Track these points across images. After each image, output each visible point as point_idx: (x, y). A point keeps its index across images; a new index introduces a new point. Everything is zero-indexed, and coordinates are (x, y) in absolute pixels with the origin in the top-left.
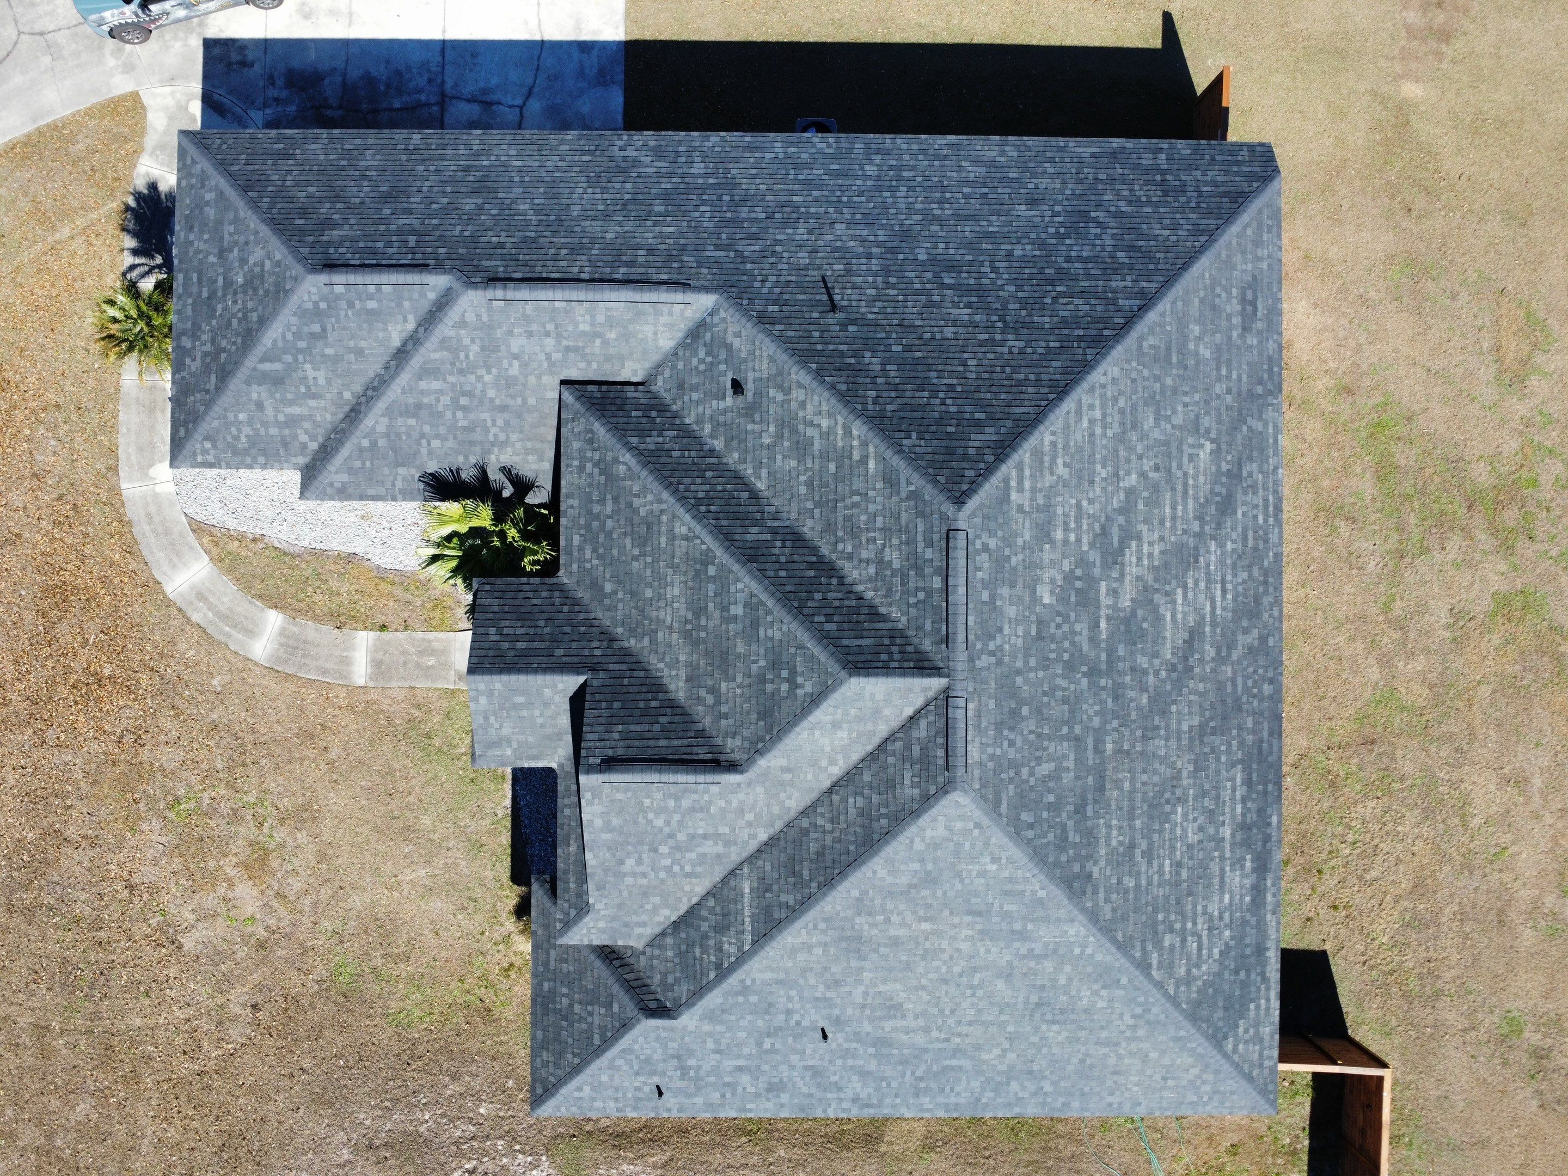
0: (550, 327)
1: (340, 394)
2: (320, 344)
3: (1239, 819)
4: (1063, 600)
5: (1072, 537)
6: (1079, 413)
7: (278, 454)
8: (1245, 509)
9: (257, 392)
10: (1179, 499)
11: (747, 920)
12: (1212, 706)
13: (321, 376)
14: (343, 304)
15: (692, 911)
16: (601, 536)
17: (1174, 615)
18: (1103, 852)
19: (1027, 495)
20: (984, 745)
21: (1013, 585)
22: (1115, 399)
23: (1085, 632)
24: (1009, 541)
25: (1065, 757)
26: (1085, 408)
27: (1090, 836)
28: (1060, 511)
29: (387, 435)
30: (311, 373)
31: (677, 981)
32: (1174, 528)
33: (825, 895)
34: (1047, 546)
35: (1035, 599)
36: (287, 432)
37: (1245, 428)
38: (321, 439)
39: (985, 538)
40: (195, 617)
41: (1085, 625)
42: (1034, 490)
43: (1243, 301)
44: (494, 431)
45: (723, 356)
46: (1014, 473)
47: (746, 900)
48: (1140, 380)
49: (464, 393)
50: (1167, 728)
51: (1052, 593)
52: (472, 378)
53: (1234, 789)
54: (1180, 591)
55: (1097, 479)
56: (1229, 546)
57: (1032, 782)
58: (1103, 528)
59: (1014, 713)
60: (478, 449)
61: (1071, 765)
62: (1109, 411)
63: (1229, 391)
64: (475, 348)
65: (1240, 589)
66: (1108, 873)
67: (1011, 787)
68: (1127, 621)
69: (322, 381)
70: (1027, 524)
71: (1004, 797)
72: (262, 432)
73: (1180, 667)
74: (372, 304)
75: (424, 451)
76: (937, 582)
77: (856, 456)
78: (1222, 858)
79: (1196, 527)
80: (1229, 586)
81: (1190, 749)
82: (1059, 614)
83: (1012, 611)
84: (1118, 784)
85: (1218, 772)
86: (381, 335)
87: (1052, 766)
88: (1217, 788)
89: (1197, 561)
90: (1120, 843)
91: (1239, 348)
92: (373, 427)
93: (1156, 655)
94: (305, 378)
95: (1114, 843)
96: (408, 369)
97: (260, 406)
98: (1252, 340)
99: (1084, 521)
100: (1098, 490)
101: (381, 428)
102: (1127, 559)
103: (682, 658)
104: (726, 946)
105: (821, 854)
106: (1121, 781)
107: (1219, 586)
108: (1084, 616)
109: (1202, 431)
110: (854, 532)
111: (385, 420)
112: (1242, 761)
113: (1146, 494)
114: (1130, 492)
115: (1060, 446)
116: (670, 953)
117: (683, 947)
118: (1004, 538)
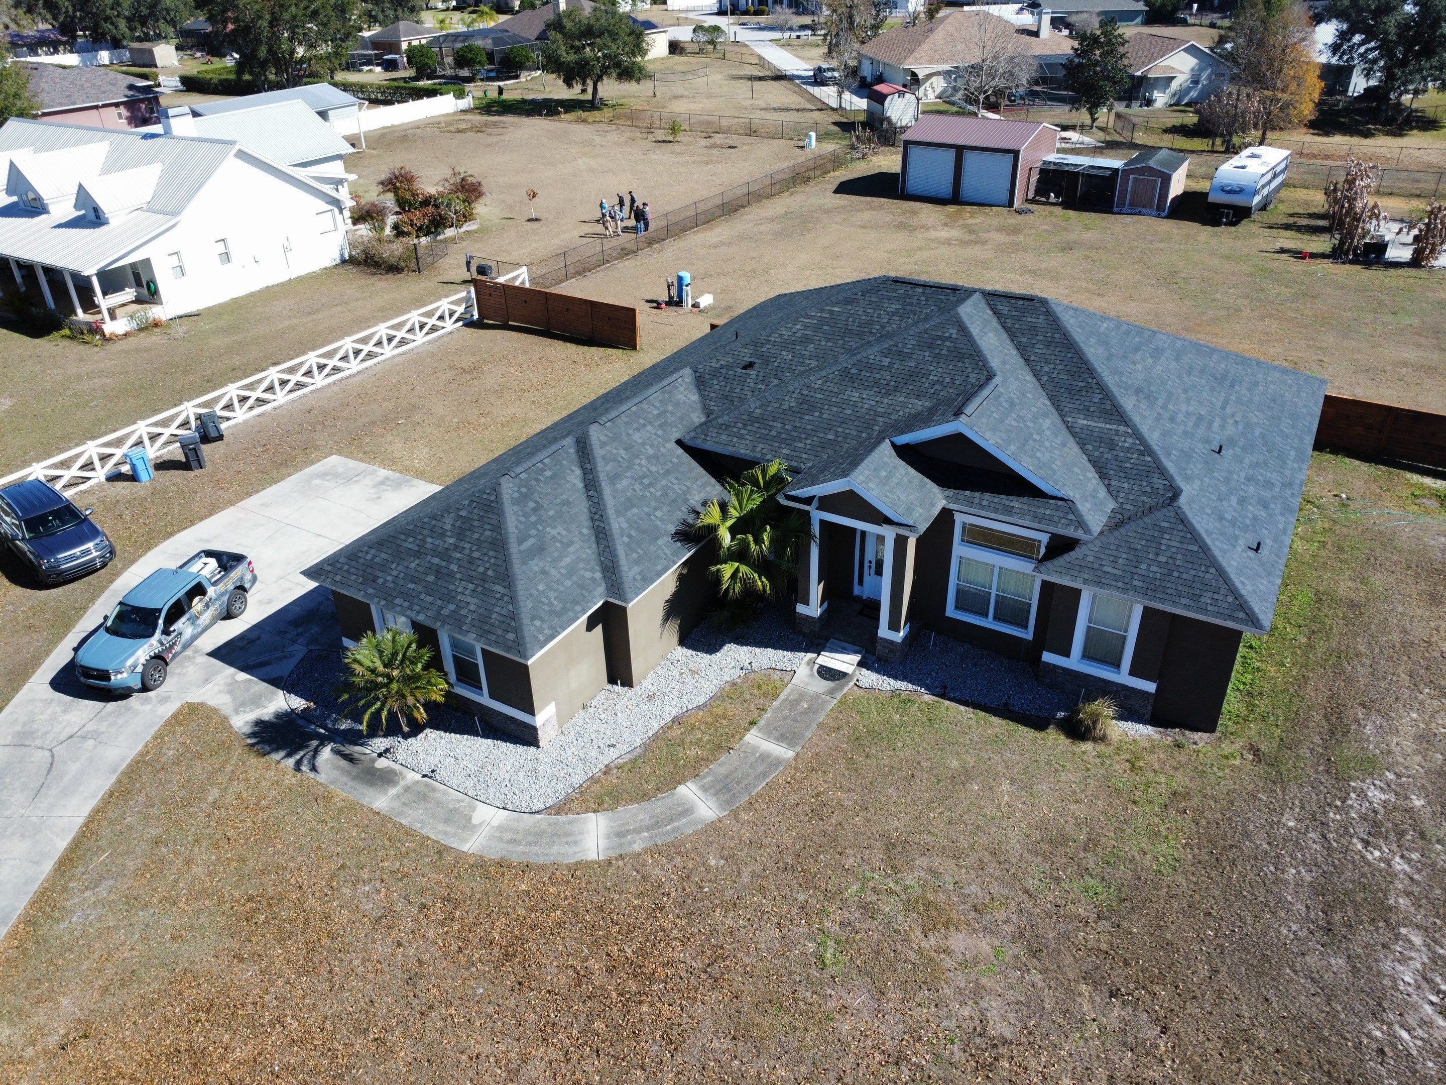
0: (642, 421)
1: (580, 533)
2: (542, 512)
7: (584, 597)
9: (535, 565)
11: (1108, 426)
13: (560, 529)
14: (533, 483)
15: (1093, 462)
16: (793, 433)
29: (631, 527)
30: (554, 532)
31: (1150, 484)
33: (1100, 376)
36: (575, 578)
38: (598, 568)
40: (637, 847)
44: (676, 487)
45: (724, 371)
47: (1093, 424)
49: (644, 476)
52: (636, 467)
60: (680, 502)
64: (622, 452)
69: (564, 533)
72: (561, 588)
74: (548, 473)
75: (658, 523)
76: (920, 290)
77: (827, 315)
86: (568, 486)
92: (620, 527)
94: (554, 537)
96: (603, 483)
97: (544, 572)
101: (625, 525)
103: (902, 399)
104: (1126, 445)
105: (1069, 373)
110: (872, 323)
111: (621, 519)
116: (1125, 485)
117: (1122, 475)
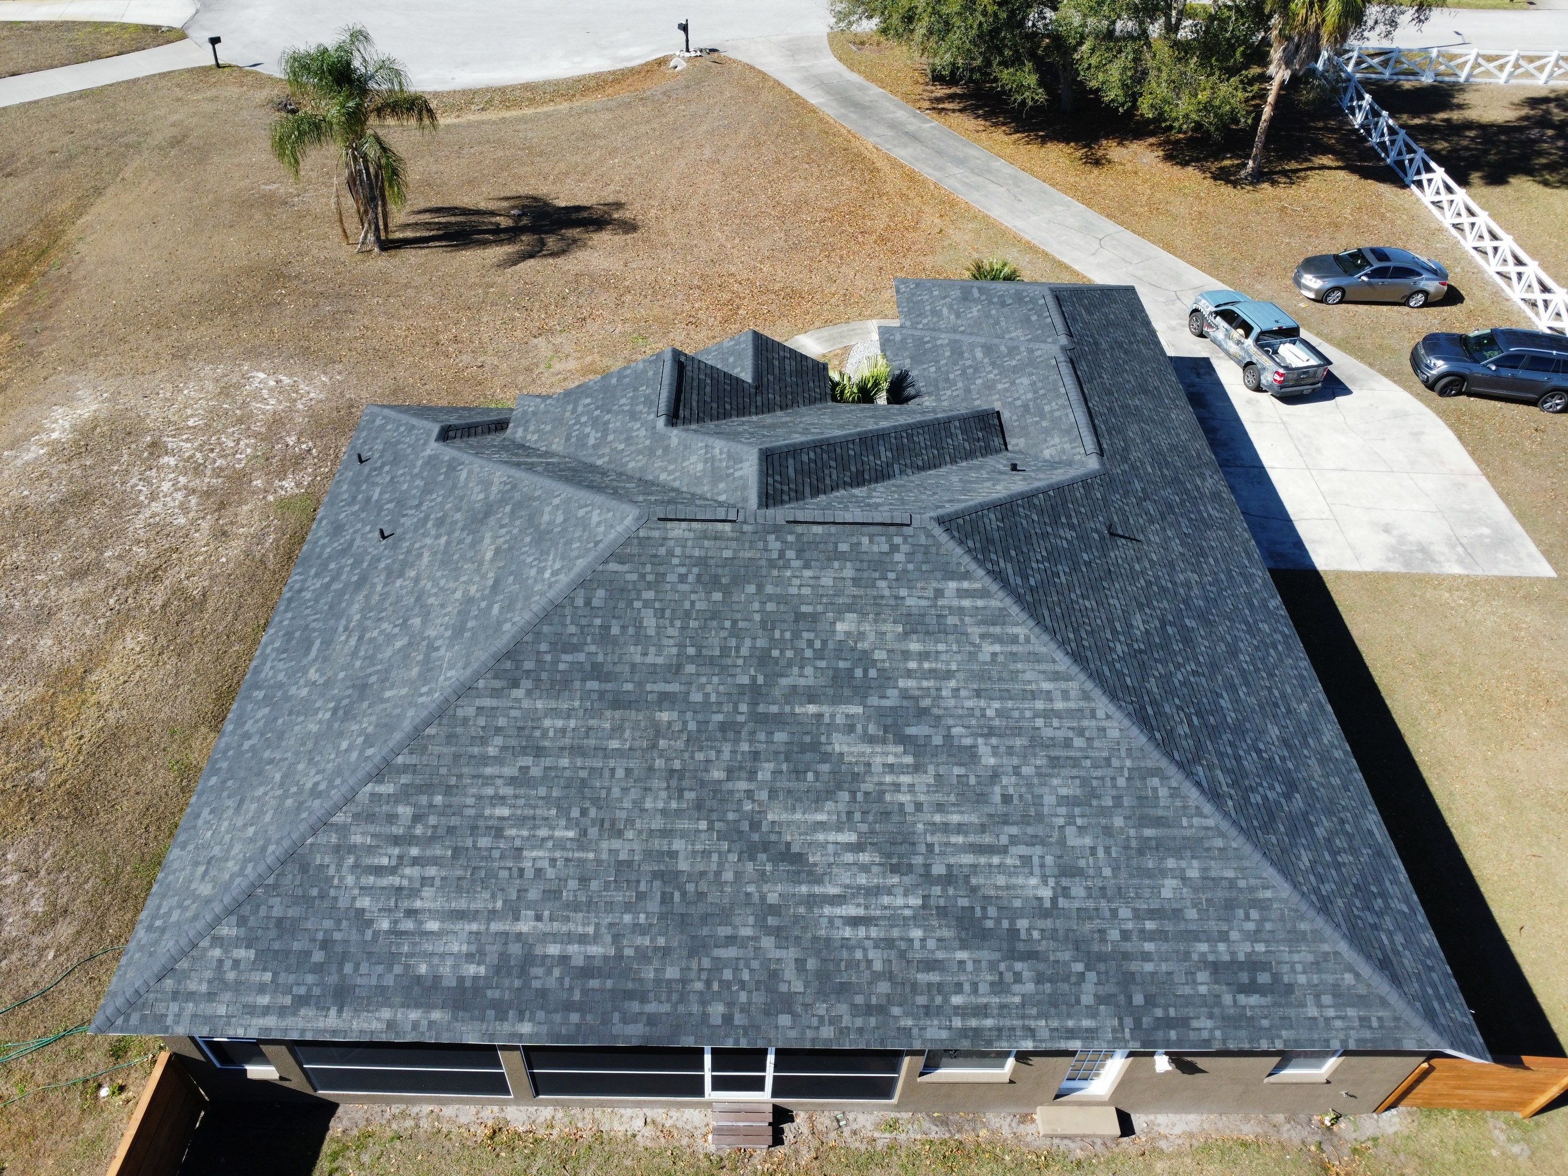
2: (998, 307)
3: (538, 951)
4: (841, 650)
5: (912, 665)
6: (1056, 677)
7: (911, 314)
8: (970, 967)
10: (972, 839)
12: (701, 895)
13: (975, 314)
14: (1031, 308)
17: (822, 826)
18: (539, 705)
19: (955, 603)
20: (683, 542)
21: (856, 581)
22: (1081, 732)
23: (802, 682)
24: (903, 578)
25: (660, 648)
26: (1063, 685)
27: (561, 685)
28: (941, 647)
30: (975, 309)
32: (933, 827)
34: (900, 629)
35: (841, 612)
36: (928, 313)
37: (1079, 967)
39: (905, 548)
41: (811, 681)
42: (961, 611)
43: (1254, 965)
46: (977, 585)
48: (1109, 772)
49: (976, 369)
50: (679, 813)
51: (848, 633)
52: (990, 369)
53: (583, 939)
54: (852, 837)
55: (982, 703)
56: (917, 933)
57: (637, 604)
58: (925, 712)
59: (715, 583)
61: (650, 659)
62: (1067, 723)
63: (1125, 935)
64: (1014, 363)
65: (859, 955)
66: (514, 713)
67: (634, 577)
68: (815, 746)
69: (970, 315)
70: (924, 603)
71: (625, 568)
72: (927, 304)
73: (756, 837)
75: (925, 366)
78: (493, 915)
79: (938, 869)
80: (862, 932)
81: (648, 854)
82: (824, 642)
83: (827, 581)
84: (617, 730)
85: (610, 906)
87: (651, 632)
88: (590, 905)
89: (895, 869)
90: (544, 735)
91: (1187, 955)
93: (773, 793)
94: (971, 309)
95: (547, 723)
97: (946, 297)
98: (1203, 984)
99: (931, 683)
100: (969, 704)
102: (892, 748)
106: (620, 737)
107: (861, 912)
108: (822, 681)
109: (1065, 882)
112: (619, 957)
113: (972, 780)
114: (971, 755)
115: (1014, 648)
118: (905, 571)
